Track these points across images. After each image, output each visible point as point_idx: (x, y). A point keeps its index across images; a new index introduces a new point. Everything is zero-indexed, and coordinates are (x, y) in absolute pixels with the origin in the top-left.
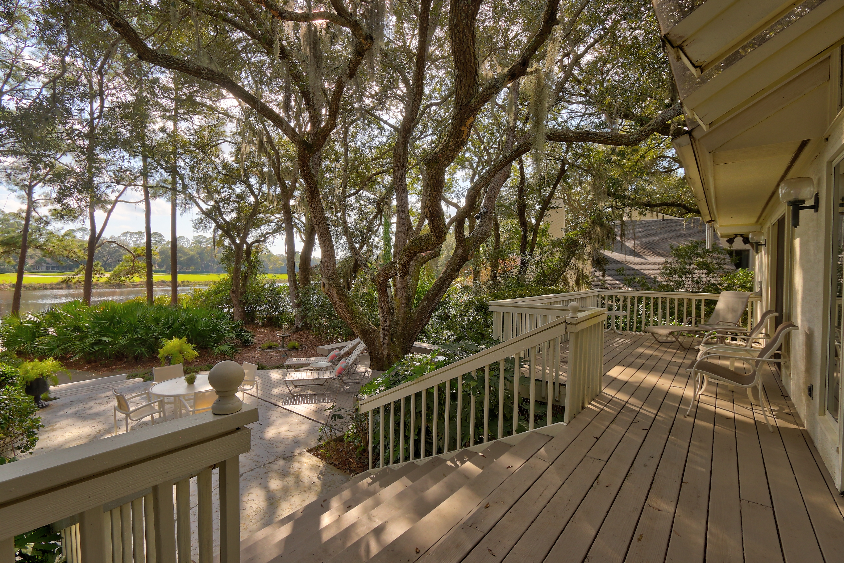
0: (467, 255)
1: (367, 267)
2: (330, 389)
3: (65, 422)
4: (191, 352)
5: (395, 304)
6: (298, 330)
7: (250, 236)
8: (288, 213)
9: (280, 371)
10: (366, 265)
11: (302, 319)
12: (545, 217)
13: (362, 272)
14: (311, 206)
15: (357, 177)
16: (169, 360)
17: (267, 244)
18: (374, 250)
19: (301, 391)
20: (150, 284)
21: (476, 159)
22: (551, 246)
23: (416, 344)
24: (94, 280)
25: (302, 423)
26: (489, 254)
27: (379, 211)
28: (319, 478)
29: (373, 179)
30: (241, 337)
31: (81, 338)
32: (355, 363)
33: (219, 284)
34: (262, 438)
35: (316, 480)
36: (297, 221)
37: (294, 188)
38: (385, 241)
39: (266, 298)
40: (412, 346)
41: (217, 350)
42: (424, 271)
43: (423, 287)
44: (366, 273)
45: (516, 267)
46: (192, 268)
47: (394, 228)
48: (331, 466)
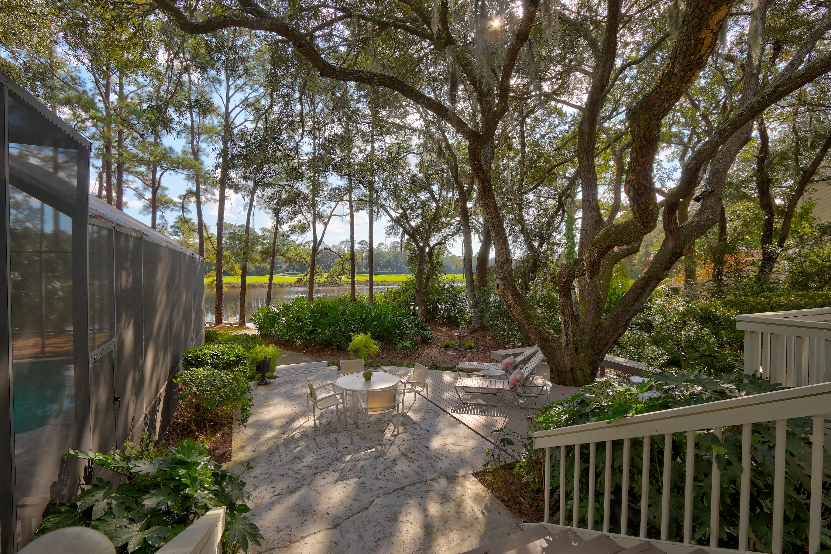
0: (681, 249)
1: (547, 266)
2: (501, 400)
3: (277, 400)
4: (374, 347)
5: (580, 310)
6: (474, 330)
7: (432, 239)
8: (465, 215)
9: (453, 374)
10: (545, 265)
11: (479, 319)
12: (806, 194)
13: (541, 273)
14: (484, 203)
15: (536, 172)
16: (356, 353)
17: (447, 246)
18: (555, 248)
19: (472, 398)
20: (353, 284)
21: (688, 132)
22: (817, 234)
23: (609, 357)
24: (317, 280)
25: (468, 437)
26: (711, 248)
27: (561, 205)
28: (483, 513)
29: (554, 171)
30: (422, 334)
31: (302, 328)
32: (532, 373)
33: (406, 283)
34: (427, 448)
35: (480, 516)
36: (475, 222)
37: (471, 189)
38: (568, 238)
39: (444, 298)
40: (602, 360)
41: (400, 346)
42: (616, 271)
43: (615, 289)
44: (546, 273)
45: (754, 264)
46: (389, 269)
47: (579, 224)
48: (498, 502)
